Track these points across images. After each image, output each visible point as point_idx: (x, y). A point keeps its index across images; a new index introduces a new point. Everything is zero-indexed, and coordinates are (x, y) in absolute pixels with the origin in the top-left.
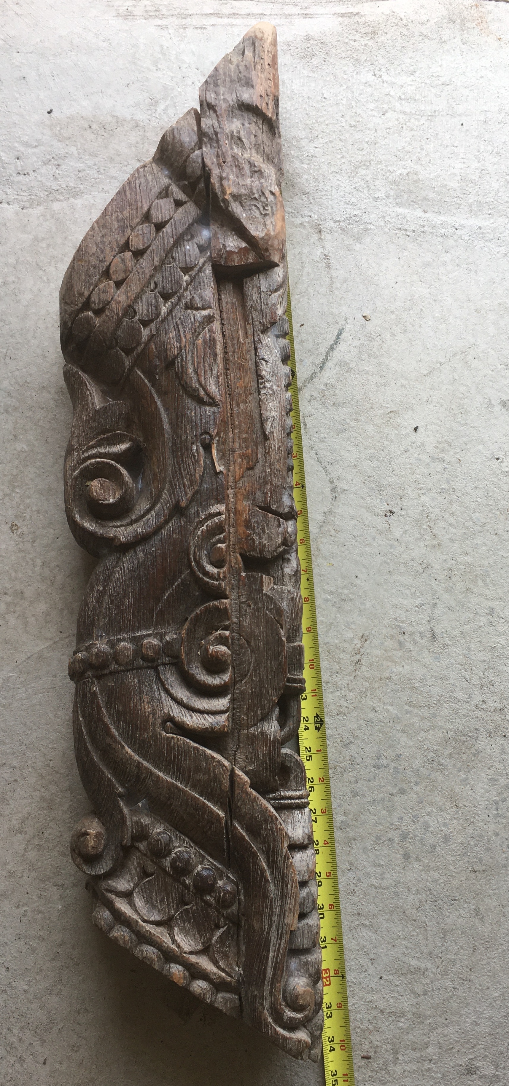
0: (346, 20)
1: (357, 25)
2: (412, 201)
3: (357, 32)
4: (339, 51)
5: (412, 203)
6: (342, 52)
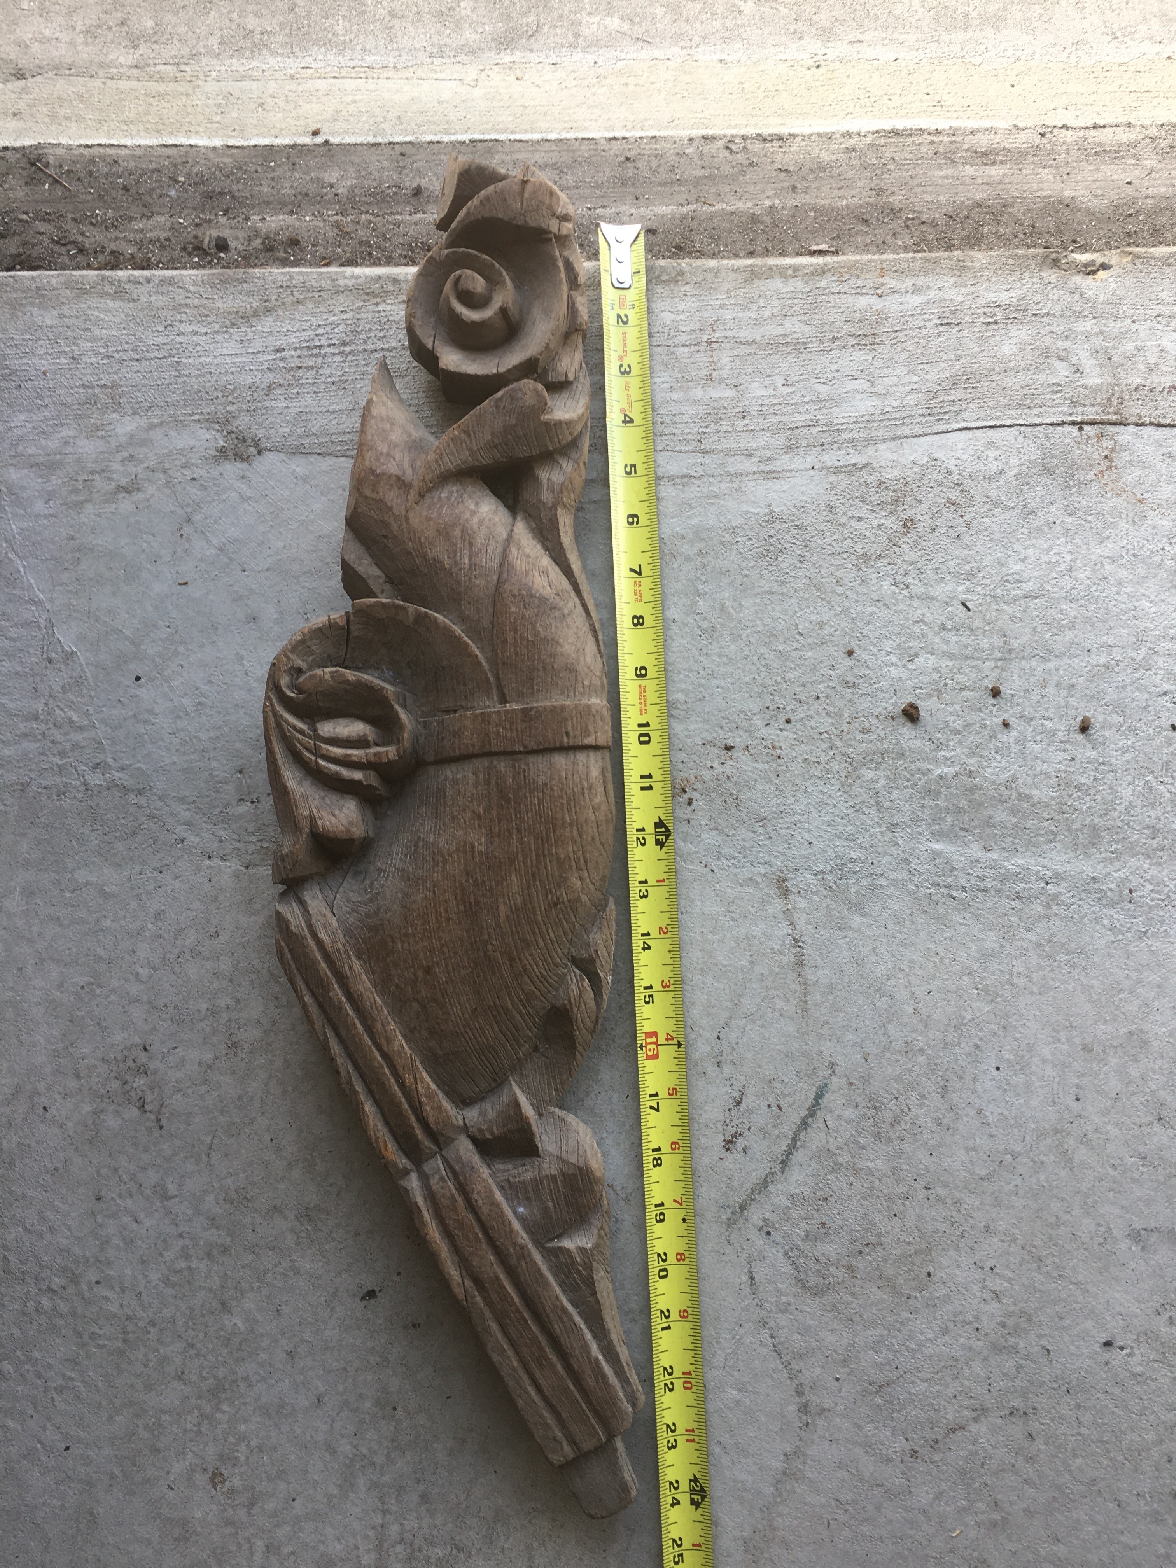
0: (843, 481)
1: (864, 489)
2: (962, 829)
3: (863, 501)
4: (828, 540)
5: (963, 833)
6: (834, 543)
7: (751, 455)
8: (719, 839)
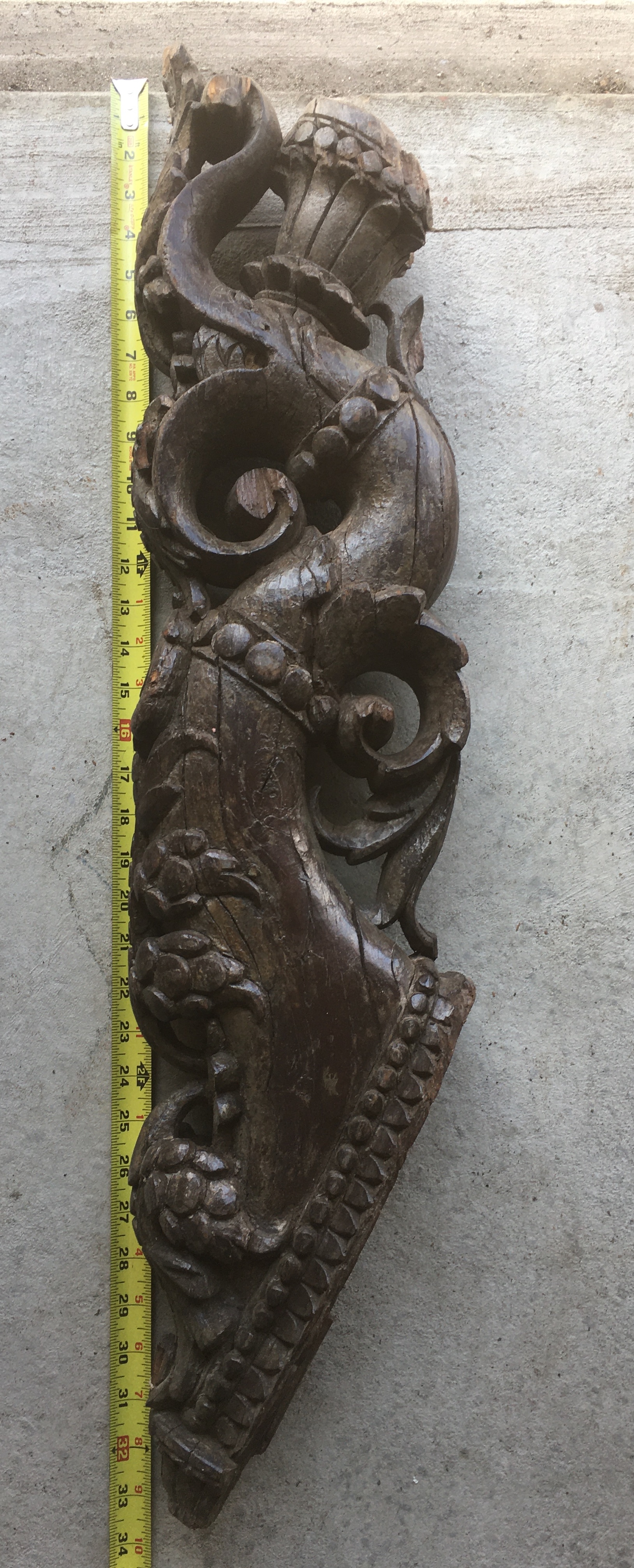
7: (67, 245)
8: (45, 552)
